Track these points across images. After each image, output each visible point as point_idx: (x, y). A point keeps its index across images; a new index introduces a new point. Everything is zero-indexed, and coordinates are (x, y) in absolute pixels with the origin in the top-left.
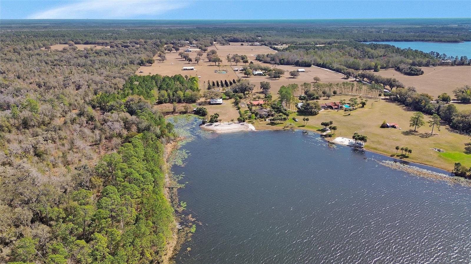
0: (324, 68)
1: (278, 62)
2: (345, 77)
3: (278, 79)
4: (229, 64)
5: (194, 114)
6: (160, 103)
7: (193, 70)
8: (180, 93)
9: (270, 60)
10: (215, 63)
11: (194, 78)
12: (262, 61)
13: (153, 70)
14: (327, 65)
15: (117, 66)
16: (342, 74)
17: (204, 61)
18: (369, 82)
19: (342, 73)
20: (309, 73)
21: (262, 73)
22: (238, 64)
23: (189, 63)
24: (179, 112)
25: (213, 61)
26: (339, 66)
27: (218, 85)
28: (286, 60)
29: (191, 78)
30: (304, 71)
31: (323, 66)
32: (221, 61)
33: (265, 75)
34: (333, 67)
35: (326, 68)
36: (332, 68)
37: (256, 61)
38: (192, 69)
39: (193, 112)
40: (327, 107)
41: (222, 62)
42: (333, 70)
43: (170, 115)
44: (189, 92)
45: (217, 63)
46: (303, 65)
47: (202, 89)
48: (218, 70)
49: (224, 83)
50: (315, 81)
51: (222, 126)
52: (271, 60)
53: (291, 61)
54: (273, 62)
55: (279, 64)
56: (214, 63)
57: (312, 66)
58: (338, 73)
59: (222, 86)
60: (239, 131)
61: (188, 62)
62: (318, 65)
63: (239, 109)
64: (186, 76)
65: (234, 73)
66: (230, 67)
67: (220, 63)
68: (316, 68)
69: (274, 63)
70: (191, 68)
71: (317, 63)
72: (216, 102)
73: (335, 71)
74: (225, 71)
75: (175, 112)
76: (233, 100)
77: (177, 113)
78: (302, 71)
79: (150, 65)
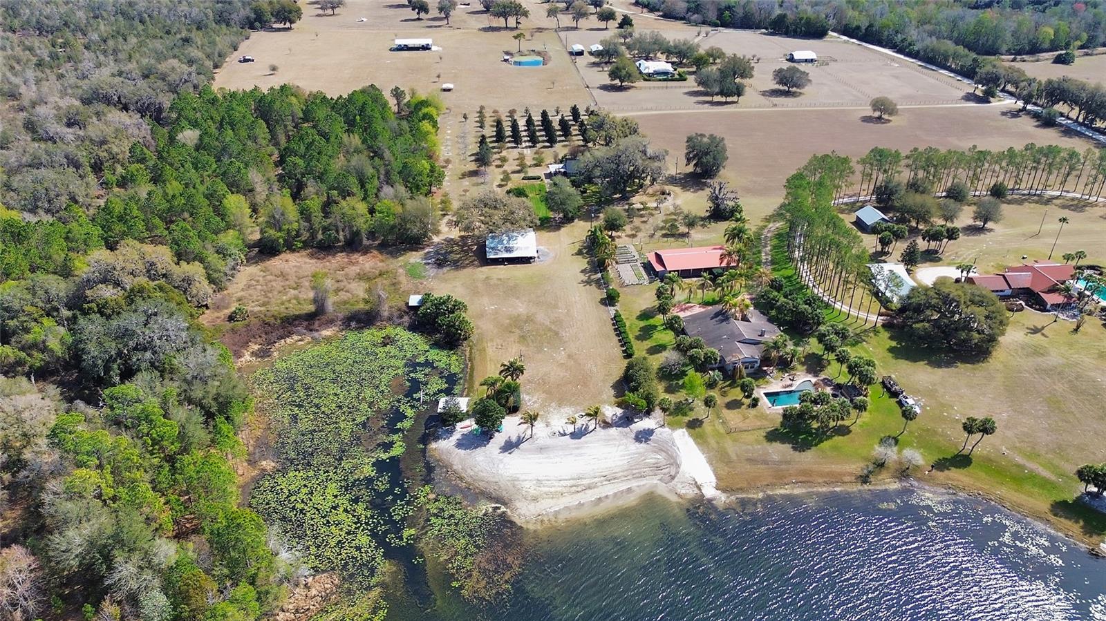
0: (872, 44)
1: (712, 16)
2: (979, 93)
3: (735, 98)
4: (551, 23)
5: (413, 328)
6: (265, 250)
7: (430, 49)
8: (355, 208)
9: (685, 11)
10: (506, 20)
11: (424, 103)
12: (658, 10)
13: (290, 50)
14: (886, 33)
15: (168, 33)
16: (952, 75)
17: (470, 8)
18: (1081, 120)
19: (952, 70)
20: (832, 64)
21: (669, 67)
22: (583, 23)
23: (419, 19)
24: (341, 315)
25: (498, 15)
26: (931, 42)
27: (516, 138)
28: (740, 12)
29: (414, 101)
30: (812, 61)
31: (869, 35)
32: (525, 14)
33: (682, 78)
34: (910, 44)
35: (880, 44)
36: (907, 47)
37: (639, 9)
38: (426, 48)
39: (406, 318)
40: (1009, 292)
41: (527, 16)
42: (909, 55)
43: (296, 337)
44: (393, 199)
45: (512, 22)
46: (799, 30)
47: (455, 160)
48: (514, 50)
49: (537, 118)
50: (877, 114)
51: (541, 449)
52: (689, 10)
53: (757, 15)
54: (696, 16)
55: (716, 25)
56: (501, 22)
57: (831, 33)
58: (934, 68)
59: (533, 140)
60: (631, 500)
61: (414, 15)
62: (849, 31)
63: (610, 300)
64: (397, 88)
65: (572, 67)
66: (555, 34)
67: (522, 19)
68: (845, 42)
69: (700, 21)
70: (423, 42)
71: (844, 23)
72: (508, 250)
73: (920, 60)
74: (539, 54)
75: (324, 318)
76: (580, 230)
77: (331, 322)
78: (806, 61)
79: (288, 25)
